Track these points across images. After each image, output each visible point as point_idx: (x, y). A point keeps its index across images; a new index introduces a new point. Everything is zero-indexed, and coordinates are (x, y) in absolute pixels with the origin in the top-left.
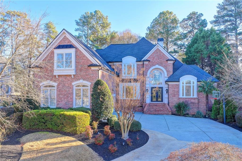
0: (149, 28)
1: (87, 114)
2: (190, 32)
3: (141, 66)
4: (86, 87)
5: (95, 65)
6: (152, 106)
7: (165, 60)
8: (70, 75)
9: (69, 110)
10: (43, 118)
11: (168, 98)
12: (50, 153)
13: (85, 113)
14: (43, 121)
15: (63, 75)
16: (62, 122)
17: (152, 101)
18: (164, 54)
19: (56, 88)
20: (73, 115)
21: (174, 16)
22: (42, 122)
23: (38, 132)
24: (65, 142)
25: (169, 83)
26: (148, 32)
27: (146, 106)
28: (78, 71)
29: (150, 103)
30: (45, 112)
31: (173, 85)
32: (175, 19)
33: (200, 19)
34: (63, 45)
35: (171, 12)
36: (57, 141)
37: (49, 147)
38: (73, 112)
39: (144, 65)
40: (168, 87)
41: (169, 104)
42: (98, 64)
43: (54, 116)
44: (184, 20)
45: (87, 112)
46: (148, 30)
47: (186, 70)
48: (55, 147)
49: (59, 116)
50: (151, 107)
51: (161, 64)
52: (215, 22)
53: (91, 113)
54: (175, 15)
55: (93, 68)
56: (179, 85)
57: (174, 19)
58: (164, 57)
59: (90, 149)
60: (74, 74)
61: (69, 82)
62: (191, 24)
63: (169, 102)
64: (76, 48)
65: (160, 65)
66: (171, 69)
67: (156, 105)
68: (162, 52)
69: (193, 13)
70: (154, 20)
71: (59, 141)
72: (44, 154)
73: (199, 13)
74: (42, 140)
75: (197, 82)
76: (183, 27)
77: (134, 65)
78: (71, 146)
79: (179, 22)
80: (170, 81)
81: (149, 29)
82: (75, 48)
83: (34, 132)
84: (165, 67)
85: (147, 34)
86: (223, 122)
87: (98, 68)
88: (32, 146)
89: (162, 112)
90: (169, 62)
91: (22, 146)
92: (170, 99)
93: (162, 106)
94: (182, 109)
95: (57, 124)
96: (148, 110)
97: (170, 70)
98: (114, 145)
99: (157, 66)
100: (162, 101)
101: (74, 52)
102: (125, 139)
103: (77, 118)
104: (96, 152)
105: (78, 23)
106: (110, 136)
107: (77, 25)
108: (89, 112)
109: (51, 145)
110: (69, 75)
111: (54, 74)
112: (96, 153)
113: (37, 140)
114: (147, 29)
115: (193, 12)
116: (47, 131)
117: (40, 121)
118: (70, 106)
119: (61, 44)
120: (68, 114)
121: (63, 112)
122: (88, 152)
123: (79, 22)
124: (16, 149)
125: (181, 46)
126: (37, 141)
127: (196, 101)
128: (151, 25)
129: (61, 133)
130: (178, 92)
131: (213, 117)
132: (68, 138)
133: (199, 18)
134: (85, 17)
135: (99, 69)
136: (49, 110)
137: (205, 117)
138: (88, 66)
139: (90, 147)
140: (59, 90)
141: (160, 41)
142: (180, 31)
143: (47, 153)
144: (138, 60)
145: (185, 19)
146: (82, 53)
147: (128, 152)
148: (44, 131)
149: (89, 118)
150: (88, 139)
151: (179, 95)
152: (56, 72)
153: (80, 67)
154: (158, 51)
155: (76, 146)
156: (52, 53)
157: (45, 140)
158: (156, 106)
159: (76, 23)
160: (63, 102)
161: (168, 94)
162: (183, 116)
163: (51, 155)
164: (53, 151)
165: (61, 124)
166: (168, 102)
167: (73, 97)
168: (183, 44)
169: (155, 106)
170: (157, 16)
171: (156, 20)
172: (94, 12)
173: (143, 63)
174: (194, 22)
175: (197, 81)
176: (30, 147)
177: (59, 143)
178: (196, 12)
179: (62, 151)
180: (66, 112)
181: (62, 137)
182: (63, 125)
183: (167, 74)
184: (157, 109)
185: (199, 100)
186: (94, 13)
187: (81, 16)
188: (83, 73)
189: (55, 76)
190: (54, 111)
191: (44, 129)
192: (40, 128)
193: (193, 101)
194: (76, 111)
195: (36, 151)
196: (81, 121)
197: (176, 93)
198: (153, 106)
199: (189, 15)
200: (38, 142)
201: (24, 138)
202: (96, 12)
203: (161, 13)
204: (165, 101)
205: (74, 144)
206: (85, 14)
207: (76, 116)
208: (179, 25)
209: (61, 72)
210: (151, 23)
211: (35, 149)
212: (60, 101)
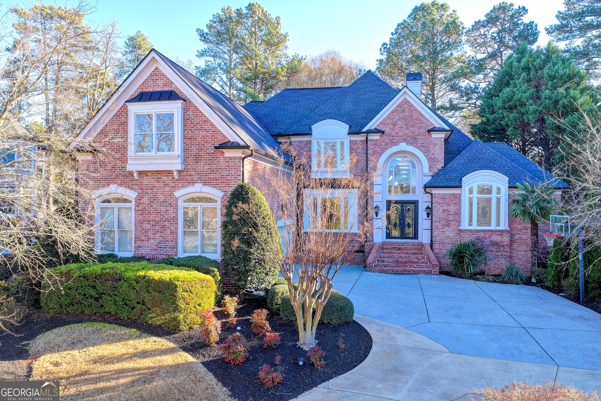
0: (385, 46)
1: (208, 277)
2: (493, 56)
3: (360, 147)
4: (212, 204)
5: (235, 146)
6: (388, 251)
7: (423, 130)
8: (169, 171)
9: (163, 265)
10: (94, 287)
11: (432, 230)
12: (101, 385)
13: (202, 275)
14: (93, 293)
15: (150, 171)
16: (142, 297)
17: (389, 236)
18: (422, 115)
19: (133, 205)
20: (170, 279)
21: (453, 15)
22: (91, 297)
23: (80, 322)
24: (144, 354)
25: (435, 191)
26: (384, 57)
27: (374, 250)
28: (190, 160)
29: (384, 243)
30: (99, 272)
31: (443, 198)
32: (454, 22)
33: (519, 22)
34: (152, 92)
35: (442, 6)
36: (124, 351)
37: (100, 368)
38: (171, 272)
39: (369, 143)
40: (432, 202)
41: (434, 245)
42: (242, 143)
43: (123, 281)
44: (478, 25)
45: (207, 272)
46: (384, 52)
47: (480, 156)
48: (115, 368)
49: (134, 283)
50: (385, 253)
51: (412, 140)
52: (560, 29)
53: (218, 273)
54: (454, 11)
55: (228, 153)
56: (460, 195)
57: (451, 23)
58: (423, 123)
59: (210, 377)
60: (180, 169)
61: (167, 189)
62: (495, 35)
63: (434, 239)
64: (185, 101)
65: (411, 144)
66: (440, 155)
67: (398, 247)
68: (416, 110)
69: (502, 5)
70: (399, 25)
71: (131, 351)
72: (84, 388)
73: (516, 7)
74: (85, 346)
75: (509, 187)
76: (473, 44)
77: (342, 144)
78: (160, 367)
79: (465, 31)
80: (437, 184)
81: (385, 48)
82: (181, 101)
83: (69, 323)
84: (425, 149)
85: (381, 61)
86: (576, 299)
87: (243, 153)
88: (57, 364)
89: (415, 265)
90: (434, 135)
91: (31, 363)
92: (435, 233)
93: (415, 252)
94: (466, 260)
95: (128, 302)
96: (378, 261)
97: (436, 157)
98: (276, 365)
99: (403, 146)
100: (416, 237)
101: (180, 109)
102: (306, 348)
103: (180, 290)
104: (225, 384)
105: (203, 37)
106: (267, 339)
108: (214, 271)
109: (107, 363)
110: (166, 171)
111: (129, 168)
112: (224, 389)
113: (73, 345)
114: (381, 50)
115: (500, 4)
116: (105, 321)
117: (85, 295)
118: (170, 252)
119: (147, 90)
120: (155, 278)
121: (144, 272)
122: (203, 385)
123: (207, 34)
124: (12, 373)
125: (468, 93)
126: (73, 349)
127: (506, 239)
128: (391, 39)
129: (138, 328)
130: (458, 214)
131: (549, 284)
132: (155, 342)
133: (516, 18)
134: (221, 21)
135: (243, 156)
136: (110, 264)
137: (528, 282)
138: (216, 148)
139: (211, 370)
140: (141, 211)
141: (412, 80)
142: (467, 55)
143: (92, 387)
144: (354, 129)
145: (479, 22)
146: (201, 112)
147: (311, 388)
148: (95, 321)
149: (214, 287)
150: (208, 346)
151: (459, 222)
152: (133, 162)
153: (194, 150)
154: (406, 106)
155: (171, 367)
156: (123, 113)
157: (93, 346)
158: (398, 252)
159: (200, 36)
160: (153, 241)
161: (432, 219)
162: (470, 278)
163: (102, 391)
164: (109, 380)
165: (138, 303)
166: (432, 241)
167: (177, 228)
168: (473, 87)
169: (396, 252)
171: (402, 26)
172: (246, 8)
173: (367, 138)
174: (504, 30)
175: (507, 185)
176: (51, 368)
177: (131, 357)
178: (509, 4)
179: (133, 382)
180: (152, 272)
181: (139, 337)
182: (144, 307)
183: (430, 168)
184: (401, 257)
185: (512, 235)
186: (245, 11)
187: (211, 19)
188: (202, 166)
189: (131, 173)
190: (120, 266)
191: (95, 314)
192: (87, 311)
193: (496, 238)
194: (181, 268)
195: (63, 381)
196: (189, 296)
197: (451, 218)
198: (392, 251)
199: (491, 11)
200: (75, 352)
201: (41, 341)
202: (250, 7)
203: (416, 9)
204: (424, 237)
205: (168, 360)
206: (221, 13)
207: (177, 283)
208: (464, 38)
209: (147, 162)
210: (392, 34)
211: (61, 375)
212: (143, 238)
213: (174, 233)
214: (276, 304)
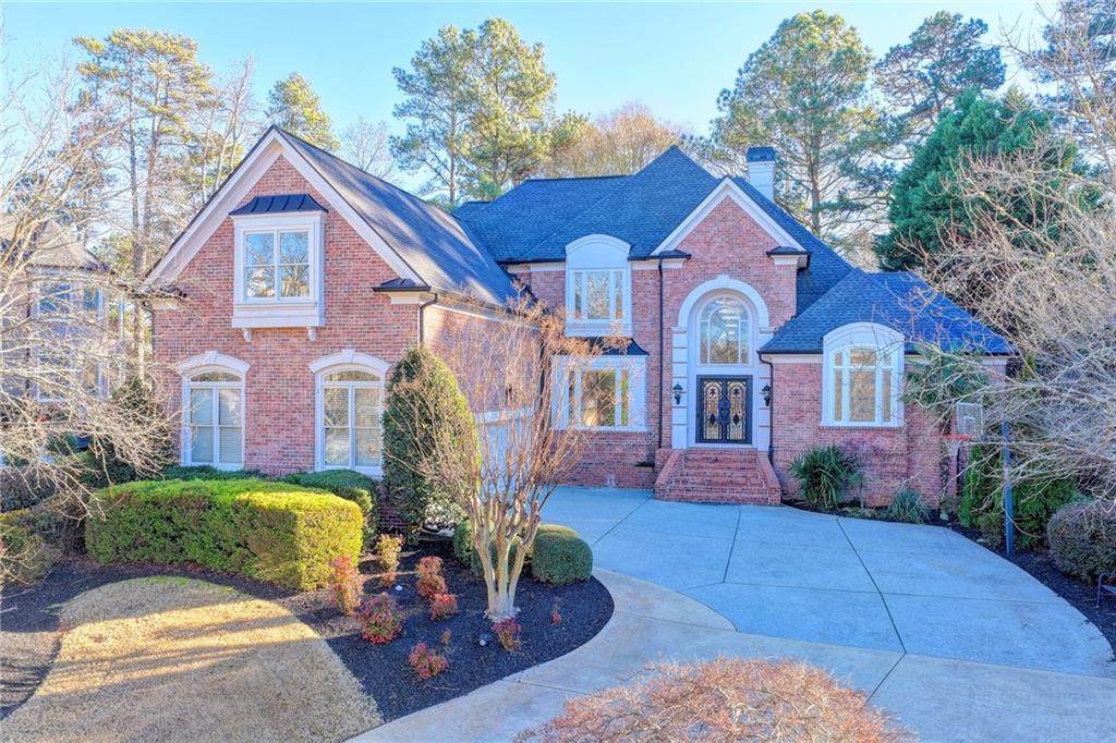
0: (726, 95)
1: (352, 504)
2: (922, 110)
3: (650, 281)
4: (371, 383)
5: (406, 286)
6: (695, 464)
7: (760, 253)
8: (300, 328)
9: (281, 484)
10: (169, 519)
11: (772, 427)
12: (164, 670)
13: (341, 501)
14: (169, 530)
15: (270, 329)
16: (243, 535)
17: (700, 438)
18: (758, 227)
19: (242, 385)
20: (286, 506)
21: (848, 38)
22: (165, 535)
23: (146, 575)
24: (238, 625)
25: (776, 359)
26: (725, 114)
27: (670, 463)
28: (336, 310)
29: (690, 451)
30: (177, 494)
31: (792, 371)
32: (850, 50)
33: (973, 47)
34: (273, 198)
35: (831, 20)
36: (207, 620)
37: (167, 644)
38: (291, 495)
39: (664, 275)
40: (772, 378)
41: (774, 453)
42: (418, 282)
43: (214, 509)
44: (897, 54)
45: (352, 497)
46: (724, 105)
47: (860, 298)
48: (188, 645)
49: (232, 513)
50: (690, 468)
51: (741, 270)
52: (1050, 57)
53: (369, 499)
54: (852, 29)
55: (397, 299)
56: (821, 366)
57: (845, 53)
58: (759, 239)
59: (337, 660)
60: (317, 325)
61: (298, 358)
62: (926, 71)
63: (775, 444)
64: (327, 211)
65: (739, 277)
66: (789, 297)
67: (714, 457)
68: (746, 216)
69: (940, 18)
70: (751, 56)
71: (221, 620)
72: (136, 675)
73: (965, 20)
74: (148, 612)
75: (906, 353)
76: (889, 87)
77: (619, 276)
78: (259, 646)
79: (873, 63)
80: (781, 348)
81: (726, 98)
82: (320, 212)
83: (129, 577)
84: (763, 285)
85: (719, 121)
86: (1000, 549)
87: (422, 298)
88: (99, 639)
89: (739, 489)
90: (779, 261)
91: (61, 637)
92: (777, 434)
93: (742, 465)
94: (824, 480)
95: (222, 544)
96: (677, 481)
97: (781, 299)
98: (444, 644)
99: (723, 281)
100: (747, 439)
101: (318, 228)
102: (496, 619)
103: (301, 524)
104: (356, 673)
105: (405, 81)
106: (436, 604)
107: (405, 89)
108: (361, 495)
109: (177, 639)
110: (296, 328)
111: (235, 324)
112: (355, 679)
113: (129, 610)
114: (718, 102)
115: (937, 15)
116: (185, 573)
117: (155, 532)
118: (303, 463)
119: (265, 194)
120: (264, 504)
121: (248, 494)
122: (320, 674)
123: (411, 77)
124: (29, 651)
125: (871, 179)
126: (128, 616)
127: (899, 444)
128: (738, 80)
129: (237, 586)
130: (817, 400)
131: (964, 523)
132: (259, 607)
133: (966, 41)
134: (437, 54)
135: (422, 303)
136: (197, 482)
137: (933, 518)
138: (375, 290)
139: (338, 651)
140: (256, 396)
141: (757, 160)
142: (880, 107)
143: (149, 673)
144: (639, 251)
145: (898, 48)
146: (353, 230)
147: (493, 681)
148: (170, 574)
149: (361, 521)
150: (342, 615)
151: (819, 414)
152: (242, 314)
153: (342, 293)
154: (729, 210)
155: (276, 645)
156: (226, 231)
157: (160, 613)
158: (713, 465)
159: (399, 80)
160: (274, 444)
161: (771, 409)
162: (832, 511)
163: (163, 679)
164: (176, 664)
165: (238, 545)
166: (771, 447)
167: (313, 423)
168: (882, 168)
169: (708, 464)
170: (767, 39)
171: (763, 56)
172: (481, 28)
173: (660, 267)
174: (942, 63)
175: (903, 349)
176: (91, 644)
177: (215, 630)
178: (952, 15)
179: (214, 666)
180: (260, 494)
181: (235, 600)
182: (246, 552)
183: (771, 318)
184: (717, 475)
185: (911, 439)
186: (476, 35)
187: (420, 49)
188: (354, 320)
189: (239, 332)
190: (212, 485)
191: (171, 563)
192: (158, 558)
193: (882, 442)
194: (309, 488)
195: (106, 663)
196: (318, 533)
197: (805, 407)
198: (704, 465)
199: (921, 28)
200: (131, 622)
201: (80, 603)
202: (487, 27)
203: (785, 26)
204: (760, 441)
205: (275, 635)
206: (436, 39)
207: (297, 512)
208: (871, 77)
209: (265, 313)
210: (740, 72)
211: (104, 654)
212: (259, 440)
213: (310, 431)
214: (468, 551)
